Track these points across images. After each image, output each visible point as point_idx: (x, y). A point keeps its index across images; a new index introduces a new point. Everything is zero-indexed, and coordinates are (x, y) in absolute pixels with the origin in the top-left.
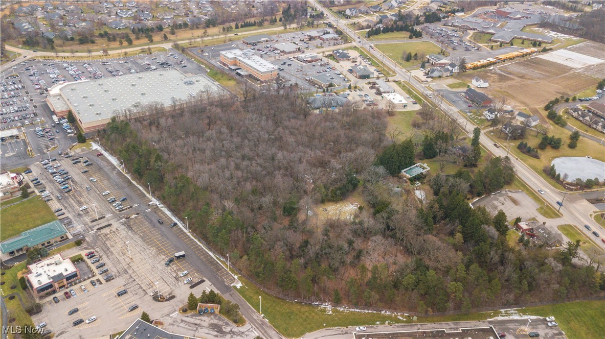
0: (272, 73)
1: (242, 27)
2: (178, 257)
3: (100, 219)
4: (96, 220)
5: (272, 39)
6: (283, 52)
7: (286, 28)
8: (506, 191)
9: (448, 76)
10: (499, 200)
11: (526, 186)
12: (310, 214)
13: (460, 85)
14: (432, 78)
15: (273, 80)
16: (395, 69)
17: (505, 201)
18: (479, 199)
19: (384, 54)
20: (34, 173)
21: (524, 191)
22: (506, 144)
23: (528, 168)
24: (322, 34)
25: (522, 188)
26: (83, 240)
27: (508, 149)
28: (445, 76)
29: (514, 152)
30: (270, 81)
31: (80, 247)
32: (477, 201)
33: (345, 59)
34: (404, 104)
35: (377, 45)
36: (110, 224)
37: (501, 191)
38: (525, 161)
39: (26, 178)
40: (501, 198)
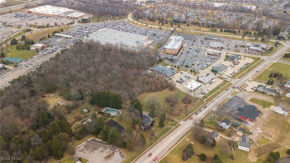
3: (31, 64)
5: (221, 40)
8: (119, 151)
9: (272, 96)
10: (105, 150)
11: (136, 159)
12: (51, 96)
13: (262, 103)
14: (256, 91)
15: (172, 54)
16: (248, 77)
17: (106, 152)
18: (100, 141)
19: (267, 68)
20: (51, 48)
21: (126, 159)
22: (189, 140)
23: (162, 157)
24: (253, 46)
25: (130, 157)
26: (18, 66)
27: (181, 142)
28: (269, 94)
29: (180, 146)
30: (170, 54)
31: (14, 67)
32: (97, 140)
33: (231, 61)
34: (190, 90)
35: (278, 63)
36: (29, 67)
37: (117, 148)
38: (172, 153)
39: (48, 48)
40: (108, 150)
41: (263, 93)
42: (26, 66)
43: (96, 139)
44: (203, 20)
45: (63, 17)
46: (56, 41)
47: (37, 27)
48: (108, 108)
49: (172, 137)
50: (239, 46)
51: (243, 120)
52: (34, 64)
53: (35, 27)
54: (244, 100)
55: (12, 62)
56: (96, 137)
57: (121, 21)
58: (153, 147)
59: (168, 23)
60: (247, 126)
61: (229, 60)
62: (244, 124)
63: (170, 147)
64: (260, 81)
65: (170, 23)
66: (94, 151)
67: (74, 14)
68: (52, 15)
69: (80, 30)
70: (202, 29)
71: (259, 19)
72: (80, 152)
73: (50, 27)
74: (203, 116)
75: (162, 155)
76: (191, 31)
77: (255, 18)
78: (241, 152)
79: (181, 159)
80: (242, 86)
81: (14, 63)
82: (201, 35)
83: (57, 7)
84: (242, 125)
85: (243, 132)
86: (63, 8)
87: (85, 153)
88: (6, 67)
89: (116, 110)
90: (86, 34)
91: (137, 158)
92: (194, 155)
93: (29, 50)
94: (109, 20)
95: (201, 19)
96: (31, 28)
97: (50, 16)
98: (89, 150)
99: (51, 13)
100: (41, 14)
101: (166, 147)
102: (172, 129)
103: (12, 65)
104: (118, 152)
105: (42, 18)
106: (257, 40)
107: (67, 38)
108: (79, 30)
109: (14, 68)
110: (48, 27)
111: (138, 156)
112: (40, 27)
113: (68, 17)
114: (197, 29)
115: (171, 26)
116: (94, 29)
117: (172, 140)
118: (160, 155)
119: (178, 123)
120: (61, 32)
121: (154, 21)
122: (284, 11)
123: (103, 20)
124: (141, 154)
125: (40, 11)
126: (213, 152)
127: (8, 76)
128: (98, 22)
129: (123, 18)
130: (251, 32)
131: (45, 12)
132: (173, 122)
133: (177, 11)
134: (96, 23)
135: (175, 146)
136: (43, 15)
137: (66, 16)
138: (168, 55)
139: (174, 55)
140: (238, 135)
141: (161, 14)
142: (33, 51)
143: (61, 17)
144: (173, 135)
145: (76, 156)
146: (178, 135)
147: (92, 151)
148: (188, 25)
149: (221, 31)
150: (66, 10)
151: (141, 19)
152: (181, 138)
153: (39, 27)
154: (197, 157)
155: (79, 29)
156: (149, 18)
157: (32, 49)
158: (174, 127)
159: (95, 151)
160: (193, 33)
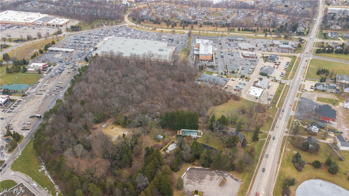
0: (207, 56)
1: (243, 30)
2: (37, 117)
3: (43, 91)
4: (42, 91)
5: (246, 40)
6: (240, 48)
7: (266, 36)
8: (229, 175)
9: (333, 93)
10: (213, 177)
11: (252, 181)
12: (103, 126)
13: (330, 101)
14: (316, 90)
15: (207, 60)
16: (298, 76)
17: (216, 179)
18: (201, 168)
19: (308, 66)
20: (55, 67)
21: (243, 182)
22: (290, 150)
23: (276, 172)
24: (282, 44)
25: (245, 179)
26: (27, 95)
27: (284, 153)
28: (329, 92)
29: (286, 157)
30: (204, 61)
31: (22, 97)
32: (197, 168)
33: (271, 61)
34: (256, 97)
35: (314, 59)
36: (42, 94)
37: (224, 173)
38: (283, 167)
39: (51, 67)
40: (216, 176)
41: (323, 91)
42: (37, 93)
43: (195, 167)
44: (212, 19)
45: (41, 25)
46: (55, 57)
47: (14, 41)
48: (184, 130)
49: (272, 150)
50: (267, 45)
51: (326, 120)
52: (47, 90)
53: (11, 41)
54: (311, 101)
55: (15, 91)
56: (194, 165)
57: (121, 25)
58: (261, 164)
59: (177, 25)
60: (332, 126)
61: (269, 61)
62: (328, 124)
63: (277, 161)
64: (312, 79)
65: (179, 25)
66: (202, 181)
67: (54, 20)
68: (25, 24)
69: (78, 41)
70: (219, 29)
71: (267, 15)
72: (188, 185)
73: (32, 39)
74: (286, 123)
75: (275, 171)
76: (209, 32)
77: (263, 14)
78: (345, 152)
79: (296, 171)
80: (300, 87)
81: (18, 91)
82: (222, 36)
83: (24, 12)
84: (328, 126)
85: (333, 133)
86: (34, 13)
87: (194, 185)
88: (11, 98)
89: (194, 131)
90: (88, 45)
91: (253, 179)
92: (305, 164)
93: (26, 72)
94: (105, 26)
95: (210, 19)
96: (7, 43)
97: (22, 24)
98: (196, 181)
99: (21, 20)
100: (6, 22)
101: (273, 161)
102: (266, 141)
103: (16, 94)
104: (229, 177)
105: (12, 28)
106: (281, 37)
107: (67, 52)
108: (76, 41)
109: (23, 99)
110: (29, 40)
111: (252, 176)
112: (18, 40)
113: (48, 25)
114: (213, 30)
115: (182, 28)
116: (94, 38)
117: (274, 153)
118: (273, 171)
119: (267, 134)
120: (53, 45)
121: (159, 24)
122: (284, 5)
123: (98, 26)
124: (253, 173)
125: (4, 19)
126: (320, 158)
127: (22, 109)
128: (92, 29)
129: (120, 22)
130: (269, 30)
131: (12, 20)
132: (262, 134)
133: (177, 10)
134: (90, 30)
135: (281, 159)
136: (10, 24)
137: (45, 24)
138: (203, 61)
139: (209, 61)
140: (330, 137)
141: (161, 15)
142: (32, 73)
143: (38, 25)
144: (271, 147)
145: (187, 190)
146: (276, 146)
147: (200, 182)
148: (201, 26)
149: (239, 30)
150: (39, 16)
151: (143, 22)
152: (281, 149)
153: (16, 40)
154: (310, 166)
155: (74, 40)
156: (152, 21)
157: (31, 71)
158: (266, 139)
159: (204, 181)
160: (212, 35)
